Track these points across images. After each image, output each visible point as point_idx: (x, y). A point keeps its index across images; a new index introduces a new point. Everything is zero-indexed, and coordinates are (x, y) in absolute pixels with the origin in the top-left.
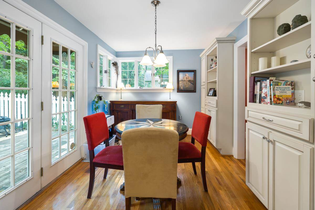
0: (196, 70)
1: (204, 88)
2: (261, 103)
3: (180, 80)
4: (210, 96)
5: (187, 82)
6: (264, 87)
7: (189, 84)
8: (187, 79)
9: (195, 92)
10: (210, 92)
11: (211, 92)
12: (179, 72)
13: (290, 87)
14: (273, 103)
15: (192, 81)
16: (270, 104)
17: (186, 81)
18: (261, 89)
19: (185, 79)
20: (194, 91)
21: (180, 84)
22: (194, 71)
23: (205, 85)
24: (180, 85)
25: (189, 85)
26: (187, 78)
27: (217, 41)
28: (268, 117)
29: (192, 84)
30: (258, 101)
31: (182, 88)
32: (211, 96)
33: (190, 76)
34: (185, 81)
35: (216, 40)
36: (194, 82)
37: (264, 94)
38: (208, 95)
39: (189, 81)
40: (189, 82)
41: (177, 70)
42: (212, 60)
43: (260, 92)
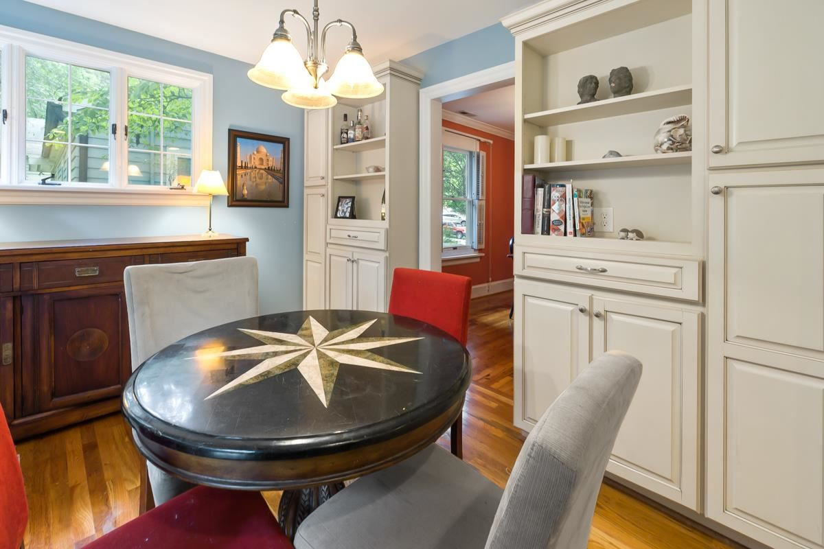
0: (288, 139)
1: (323, 195)
2: (549, 234)
3: (239, 164)
4: (341, 218)
5: (262, 174)
6: (558, 200)
7: (267, 179)
8: (262, 164)
9: (287, 206)
10: (340, 208)
11: (346, 207)
12: (235, 136)
13: (589, 200)
14: (578, 234)
15: (278, 171)
16: (572, 235)
17: (261, 169)
18: (548, 204)
19: (257, 163)
20: (283, 203)
21: (239, 177)
22: (284, 142)
23: (325, 185)
24: (239, 181)
25: (267, 184)
26: (261, 160)
27: (391, 69)
28: (589, 264)
29: (277, 179)
30: (539, 229)
31: (245, 192)
32: (344, 218)
33: (270, 154)
34: (256, 168)
35: (387, 64)
36: (282, 175)
37: (558, 214)
38: (336, 217)
39: (270, 170)
40: (269, 174)
41: (230, 130)
42: (346, 116)
43: (545, 210)
